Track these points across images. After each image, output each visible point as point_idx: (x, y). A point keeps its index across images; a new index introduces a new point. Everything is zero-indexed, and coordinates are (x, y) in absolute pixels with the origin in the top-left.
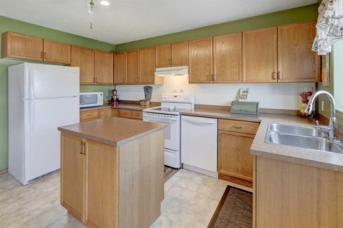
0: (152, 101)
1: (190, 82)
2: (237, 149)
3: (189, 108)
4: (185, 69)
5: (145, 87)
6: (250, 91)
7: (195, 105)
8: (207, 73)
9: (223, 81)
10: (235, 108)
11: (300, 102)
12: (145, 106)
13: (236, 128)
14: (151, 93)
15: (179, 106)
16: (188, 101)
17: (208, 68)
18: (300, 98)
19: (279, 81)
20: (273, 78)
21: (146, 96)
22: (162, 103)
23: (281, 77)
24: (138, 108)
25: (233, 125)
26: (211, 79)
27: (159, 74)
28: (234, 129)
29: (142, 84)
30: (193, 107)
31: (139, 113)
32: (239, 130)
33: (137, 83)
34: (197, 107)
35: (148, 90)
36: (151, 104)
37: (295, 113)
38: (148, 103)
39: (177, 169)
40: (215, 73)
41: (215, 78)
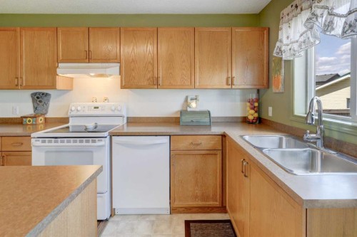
0: (48, 116)
1: (123, 87)
2: (196, 172)
3: (120, 123)
4: (115, 68)
5: (33, 95)
6: (199, 98)
7: (128, 118)
8: (149, 75)
9: (171, 87)
10: (185, 119)
11: (248, 108)
12: (35, 127)
13: (195, 144)
14: (47, 104)
15: (102, 122)
16: (117, 113)
17: (150, 68)
18: (248, 104)
19: (233, 87)
20: (227, 84)
21: (36, 109)
22: (71, 119)
23: (235, 83)
24: (18, 130)
25: (191, 141)
26: (155, 83)
27: (65, 73)
28: (192, 147)
29: (27, 88)
30: (125, 121)
31: (24, 140)
32: (198, 147)
33: (16, 87)
34: (132, 121)
35: (40, 99)
36: (48, 122)
37: (240, 120)
38: (41, 120)
39: (107, 220)
40: (160, 75)
41: (160, 82)
